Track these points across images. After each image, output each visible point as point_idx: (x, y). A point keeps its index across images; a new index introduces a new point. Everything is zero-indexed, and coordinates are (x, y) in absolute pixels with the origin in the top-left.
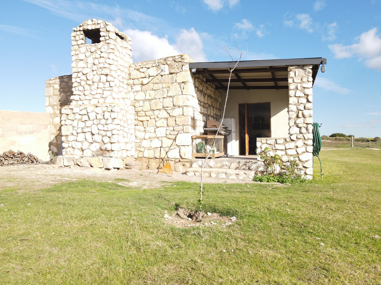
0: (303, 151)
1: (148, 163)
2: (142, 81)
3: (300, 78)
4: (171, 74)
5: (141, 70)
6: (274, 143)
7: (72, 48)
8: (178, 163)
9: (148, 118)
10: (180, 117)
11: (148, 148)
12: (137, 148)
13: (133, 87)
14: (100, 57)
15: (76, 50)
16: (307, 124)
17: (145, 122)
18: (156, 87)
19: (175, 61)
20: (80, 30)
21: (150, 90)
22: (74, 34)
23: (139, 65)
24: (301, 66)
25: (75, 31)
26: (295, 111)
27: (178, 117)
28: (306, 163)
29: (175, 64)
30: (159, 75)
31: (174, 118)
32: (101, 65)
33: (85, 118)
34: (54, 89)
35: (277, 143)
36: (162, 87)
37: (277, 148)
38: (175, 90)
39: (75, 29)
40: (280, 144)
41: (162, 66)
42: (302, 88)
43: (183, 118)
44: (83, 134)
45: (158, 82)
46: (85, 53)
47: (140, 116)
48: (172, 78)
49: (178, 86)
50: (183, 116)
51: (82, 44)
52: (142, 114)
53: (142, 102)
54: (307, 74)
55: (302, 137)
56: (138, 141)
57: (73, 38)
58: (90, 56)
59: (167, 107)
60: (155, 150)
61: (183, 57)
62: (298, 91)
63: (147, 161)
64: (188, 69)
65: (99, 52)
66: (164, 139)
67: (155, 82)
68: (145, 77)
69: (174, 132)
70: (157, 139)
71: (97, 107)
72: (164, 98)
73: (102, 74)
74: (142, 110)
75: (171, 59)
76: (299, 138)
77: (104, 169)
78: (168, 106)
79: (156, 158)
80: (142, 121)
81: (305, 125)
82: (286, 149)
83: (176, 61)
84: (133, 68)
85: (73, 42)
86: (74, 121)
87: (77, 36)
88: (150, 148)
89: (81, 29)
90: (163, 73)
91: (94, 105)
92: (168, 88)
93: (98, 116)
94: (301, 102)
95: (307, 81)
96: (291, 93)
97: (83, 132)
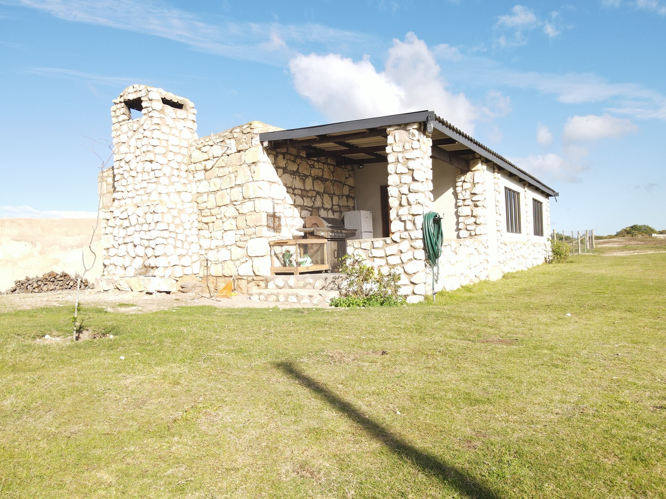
0: (409, 258)
1: (216, 284)
2: (205, 166)
3: (401, 145)
4: (239, 151)
5: (204, 149)
6: (371, 246)
7: (112, 127)
8: (251, 283)
9: (214, 219)
10: (251, 214)
11: (214, 262)
12: (203, 262)
13: (195, 175)
14: (144, 137)
15: (116, 130)
16: (414, 215)
17: (211, 225)
18: (221, 172)
19: (242, 132)
20: (121, 102)
21: (215, 177)
22: (114, 108)
23: (201, 142)
24: (403, 126)
25: (115, 103)
26: (396, 196)
27: (249, 215)
28: (414, 277)
29: (244, 137)
30: (225, 155)
31: (244, 217)
32: (144, 149)
33: (126, 223)
34: (107, 185)
35: (374, 248)
36: (228, 172)
37: (374, 255)
38: (244, 175)
39: (117, 101)
40: (377, 248)
41: (228, 141)
42: (405, 160)
43: (255, 216)
44: (124, 245)
45: (224, 164)
46: (127, 133)
47: (204, 216)
48: (240, 158)
49: (247, 169)
50: (255, 213)
51: (124, 120)
52: (206, 213)
53: (205, 195)
54: (411, 137)
55: (408, 237)
56: (203, 252)
57: (113, 114)
58: (132, 137)
59: (235, 201)
60: (223, 264)
61: (252, 127)
62: (399, 165)
63: (215, 281)
64: (259, 143)
65: (141, 130)
66: (234, 248)
67: (220, 166)
68: (209, 159)
69: (245, 237)
70: (225, 249)
71: (138, 207)
72: (232, 188)
73: (146, 161)
74: (207, 208)
75: (238, 130)
76: (403, 239)
77: (144, 293)
78: (236, 199)
79: (225, 276)
80: (207, 223)
81: (410, 217)
82: (387, 256)
83: (244, 132)
84: (195, 147)
85: (113, 119)
86: (115, 228)
87: (117, 111)
88: (218, 262)
89: (122, 100)
90: (229, 152)
91: (136, 205)
92: (236, 173)
93: (139, 219)
94: (404, 182)
95: (411, 149)
96: (391, 168)
97: (125, 243)
